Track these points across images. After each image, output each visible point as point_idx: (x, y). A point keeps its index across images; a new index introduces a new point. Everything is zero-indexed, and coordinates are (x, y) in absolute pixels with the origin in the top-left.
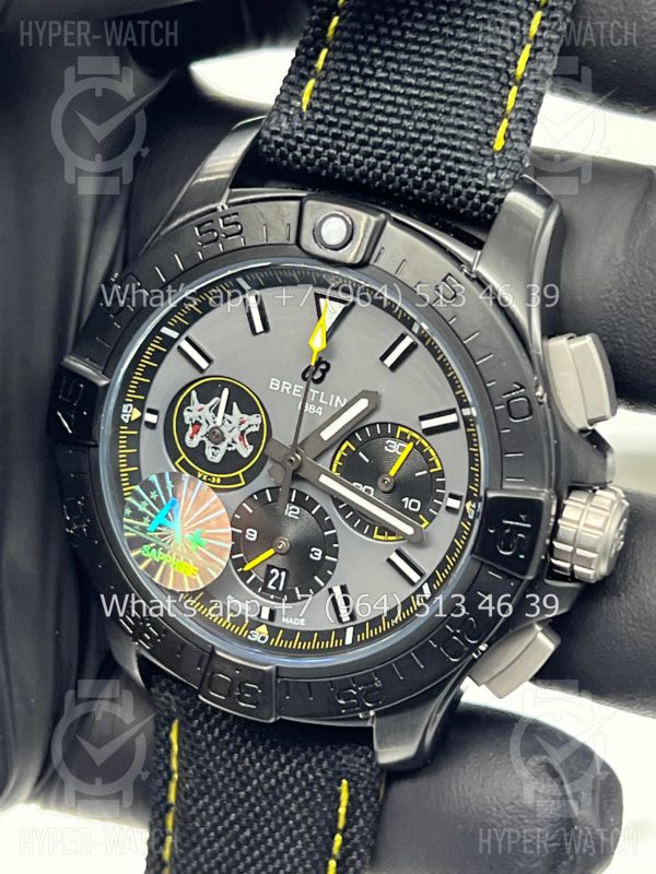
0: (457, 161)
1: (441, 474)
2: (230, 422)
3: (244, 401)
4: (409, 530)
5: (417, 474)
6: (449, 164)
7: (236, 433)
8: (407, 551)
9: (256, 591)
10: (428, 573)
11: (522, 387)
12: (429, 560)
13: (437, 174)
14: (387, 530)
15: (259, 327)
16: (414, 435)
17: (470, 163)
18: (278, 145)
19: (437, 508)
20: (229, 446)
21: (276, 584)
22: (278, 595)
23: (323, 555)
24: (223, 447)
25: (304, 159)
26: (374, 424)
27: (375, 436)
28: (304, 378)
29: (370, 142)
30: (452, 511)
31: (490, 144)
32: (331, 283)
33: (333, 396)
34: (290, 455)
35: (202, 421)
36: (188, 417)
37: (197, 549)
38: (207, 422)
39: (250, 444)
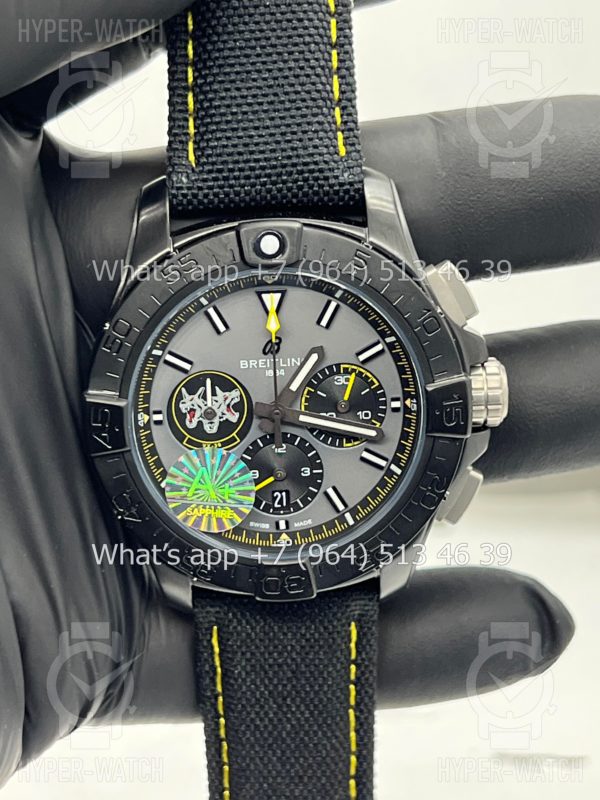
0: (321, 171)
1: (380, 387)
2: (217, 401)
3: (223, 383)
4: (373, 433)
5: (363, 393)
6: (316, 175)
7: (224, 408)
8: (372, 447)
9: (269, 512)
10: (391, 458)
11: (428, 310)
12: (389, 449)
13: (308, 184)
14: (352, 437)
15: (222, 328)
16: (354, 367)
17: (329, 170)
18: (185, 196)
19: (384, 411)
20: (221, 418)
21: (281, 502)
22: (286, 509)
23: (311, 471)
24: (216, 421)
25: (206, 201)
26: (324, 369)
27: (326, 377)
28: (265, 353)
29: (253, 176)
30: (396, 410)
31: (337, 153)
32: (269, 282)
33: (289, 359)
34: (275, 409)
35: (196, 407)
36: (183, 408)
37: (230, 498)
38: (199, 407)
39: (236, 412)
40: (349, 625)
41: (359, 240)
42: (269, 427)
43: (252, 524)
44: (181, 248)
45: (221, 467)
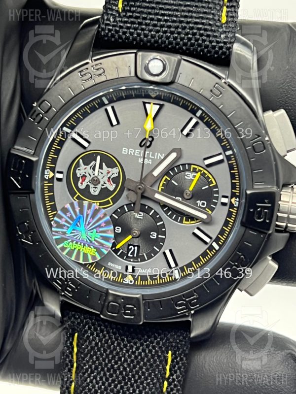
0: (205, 30)
1: (216, 186)
2: (102, 173)
4: (204, 216)
5: (203, 188)
6: (202, 32)
7: (106, 179)
8: (202, 228)
9: (123, 259)
10: (214, 237)
11: (259, 136)
12: (214, 231)
13: (195, 38)
14: (191, 218)
15: (114, 122)
16: (200, 168)
17: (212, 30)
18: (110, 30)
19: (215, 204)
20: (102, 185)
21: (133, 253)
22: (135, 259)
23: (157, 236)
24: (99, 187)
25: (124, 37)
26: (179, 166)
27: (180, 171)
28: (141, 146)
29: (158, 25)
30: (224, 204)
31: (220, 20)
32: (153, 96)
33: (156, 154)
34: (139, 185)
35: (87, 175)
36: (79, 173)
37: (95, 240)
38: (90, 175)
39: (114, 183)
40: (167, 353)
41: (219, 78)
42: (133, 197)
43: (109, 264)
45: (93, 217)
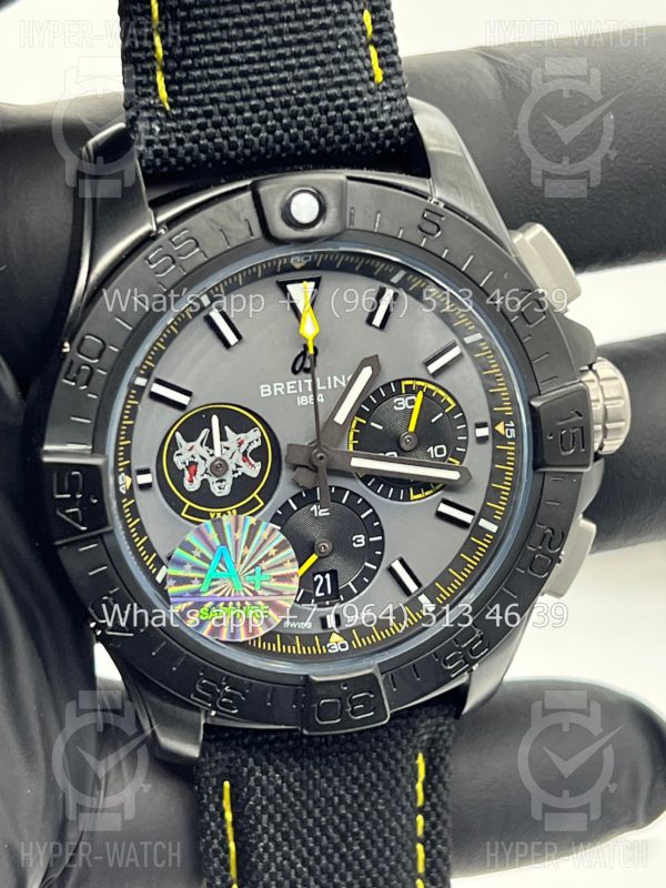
0: (352, 107)
2: (228, 449)
4: (454, 475)
5: (434, 420)
6: (346, 113)
7: (238, 457)
10: (478, 509)
12: (474, 499)
14: (423, 485)
15: (232, 339)
16: (419, 383)
17: (364, 104)
18: (157, 153)
19: (464, 444)
20: (234, 472)
21: (324, 588)
22: (334, 598)
23: (367, 540)
24: (229, 477)
26: (378, 390)
27: (381, 400)
28: (295, 372)
30: (482, 440)
31: (372, 79)
32: (298, 266)
33: (329, 378)
34: (318, 452)
35: (198, 459)
36: (179, 462)
37: (262, 588)
38: (203, 458)
39: (256, 461)
40: (416, 758)
41: (423, 195)
42: (308, 479)
44: (171, 223)
45: (248, 544)
